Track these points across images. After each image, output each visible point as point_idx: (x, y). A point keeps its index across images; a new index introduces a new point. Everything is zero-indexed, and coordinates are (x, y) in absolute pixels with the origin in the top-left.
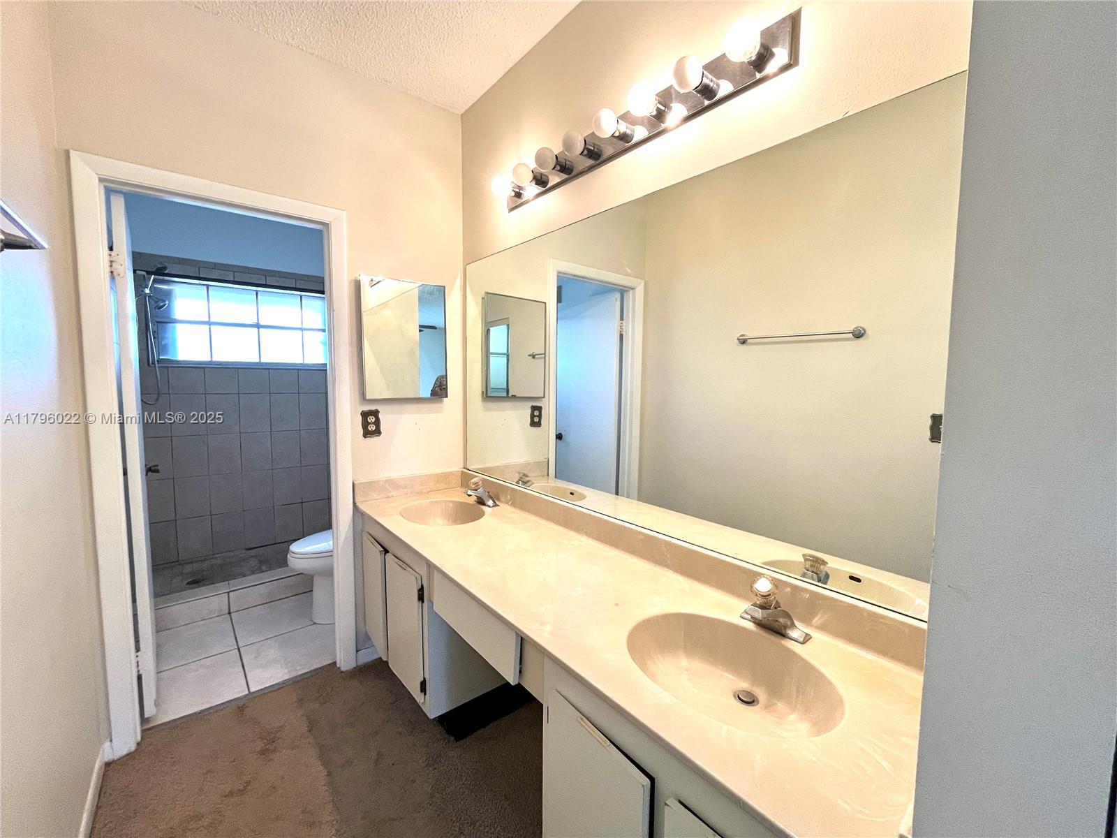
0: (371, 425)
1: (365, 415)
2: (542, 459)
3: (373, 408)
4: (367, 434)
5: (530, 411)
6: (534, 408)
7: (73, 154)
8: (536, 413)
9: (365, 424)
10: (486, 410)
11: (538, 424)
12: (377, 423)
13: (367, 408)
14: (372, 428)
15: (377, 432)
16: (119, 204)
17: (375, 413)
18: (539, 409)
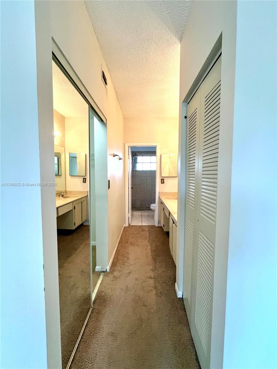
0: (163, 181)
1: (161, 179)
2: (87, 191)
3: (163, 178)
4: (162, 183)
5: (83, 179)
6: (84, 178)
7: (126, 144)
8: (84, 180)
9: (161, 181)
10: (71, 178)
11: (85, 182)
12: (164, 181)
13: (162, 178)
14: (163, 182)
15: (164, 183)
16: (130, 148)
17: (163, 179)
18: (85, 179)
